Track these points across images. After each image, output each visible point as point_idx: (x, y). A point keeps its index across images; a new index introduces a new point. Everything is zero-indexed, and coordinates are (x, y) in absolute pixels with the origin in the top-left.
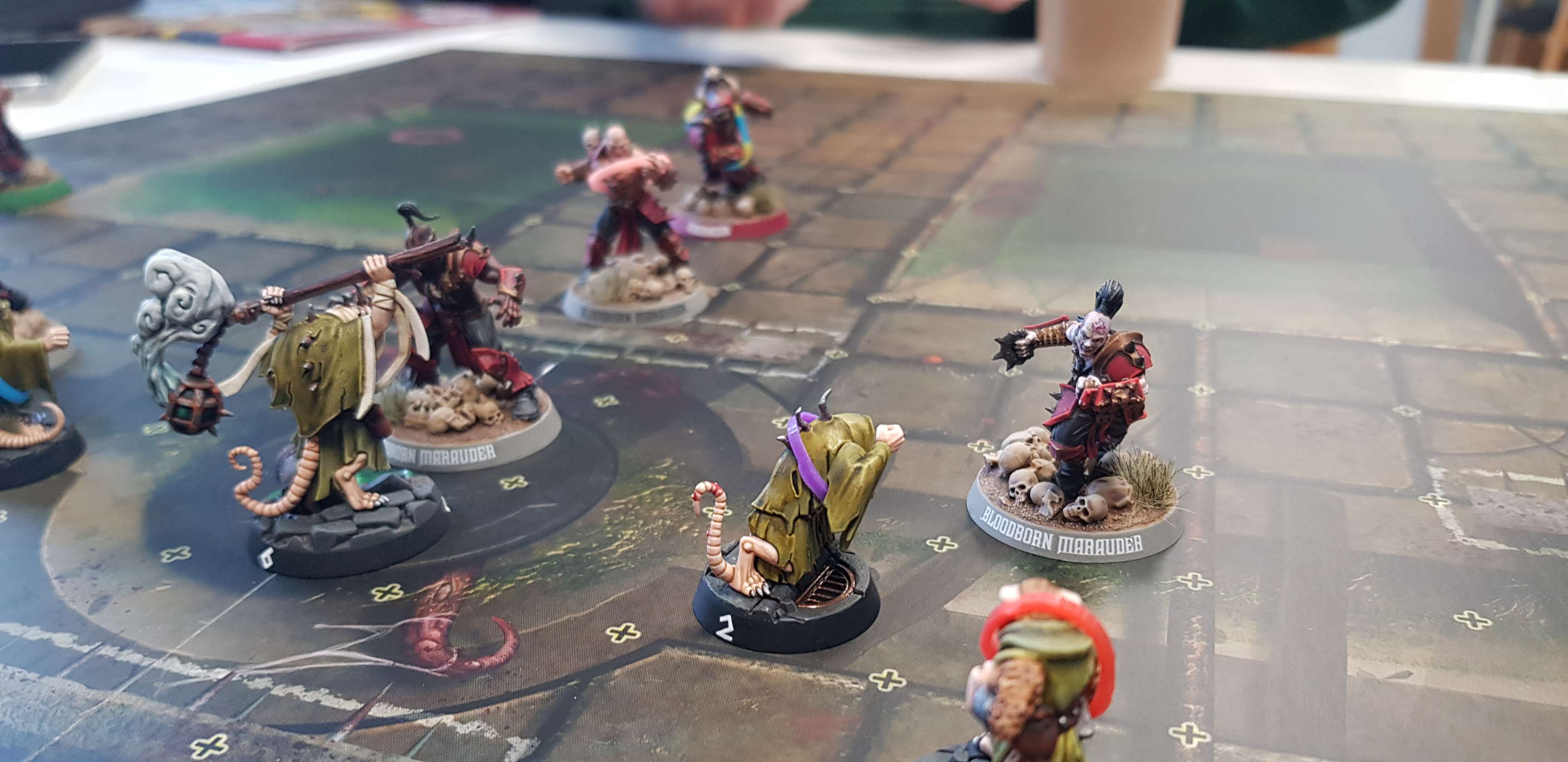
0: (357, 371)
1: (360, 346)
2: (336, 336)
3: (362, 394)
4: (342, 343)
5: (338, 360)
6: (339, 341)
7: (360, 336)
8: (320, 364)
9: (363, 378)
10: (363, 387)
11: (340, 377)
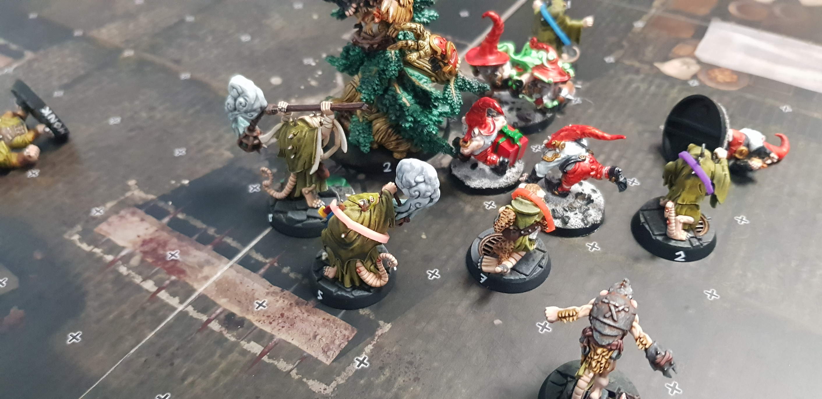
0: (312, 154)
1: (315, 144)
2: (305, 136)
3: (313, 164)
4: (307, 139)
5: (304, 147)
6: (306, 138)
7: (315, 138)
8: (297, 148)
9: (315, 158)
10: (314, 161)
11: (305, 155)
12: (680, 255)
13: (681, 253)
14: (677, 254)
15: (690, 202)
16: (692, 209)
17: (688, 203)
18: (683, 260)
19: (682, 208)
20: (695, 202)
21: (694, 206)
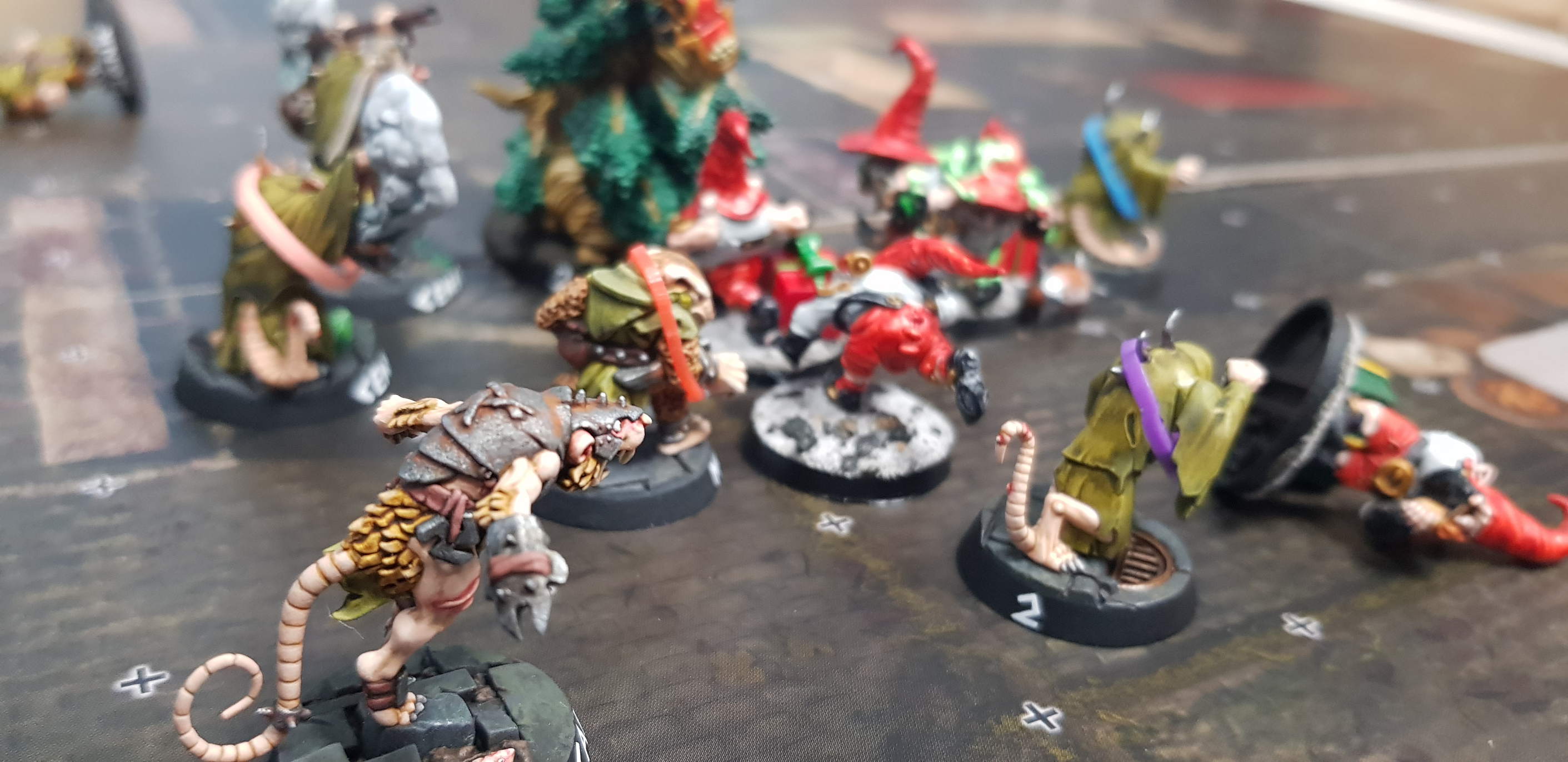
12: (1028, 607)
13: (1032, 598)
14: (1022, 598)
15: (1094, 459)
16: (1099, 486)
17: (1088, 461)
18: (1035, 625)
19: (1071, 474)
20: (1110, 462)
21: (1104, 476)
